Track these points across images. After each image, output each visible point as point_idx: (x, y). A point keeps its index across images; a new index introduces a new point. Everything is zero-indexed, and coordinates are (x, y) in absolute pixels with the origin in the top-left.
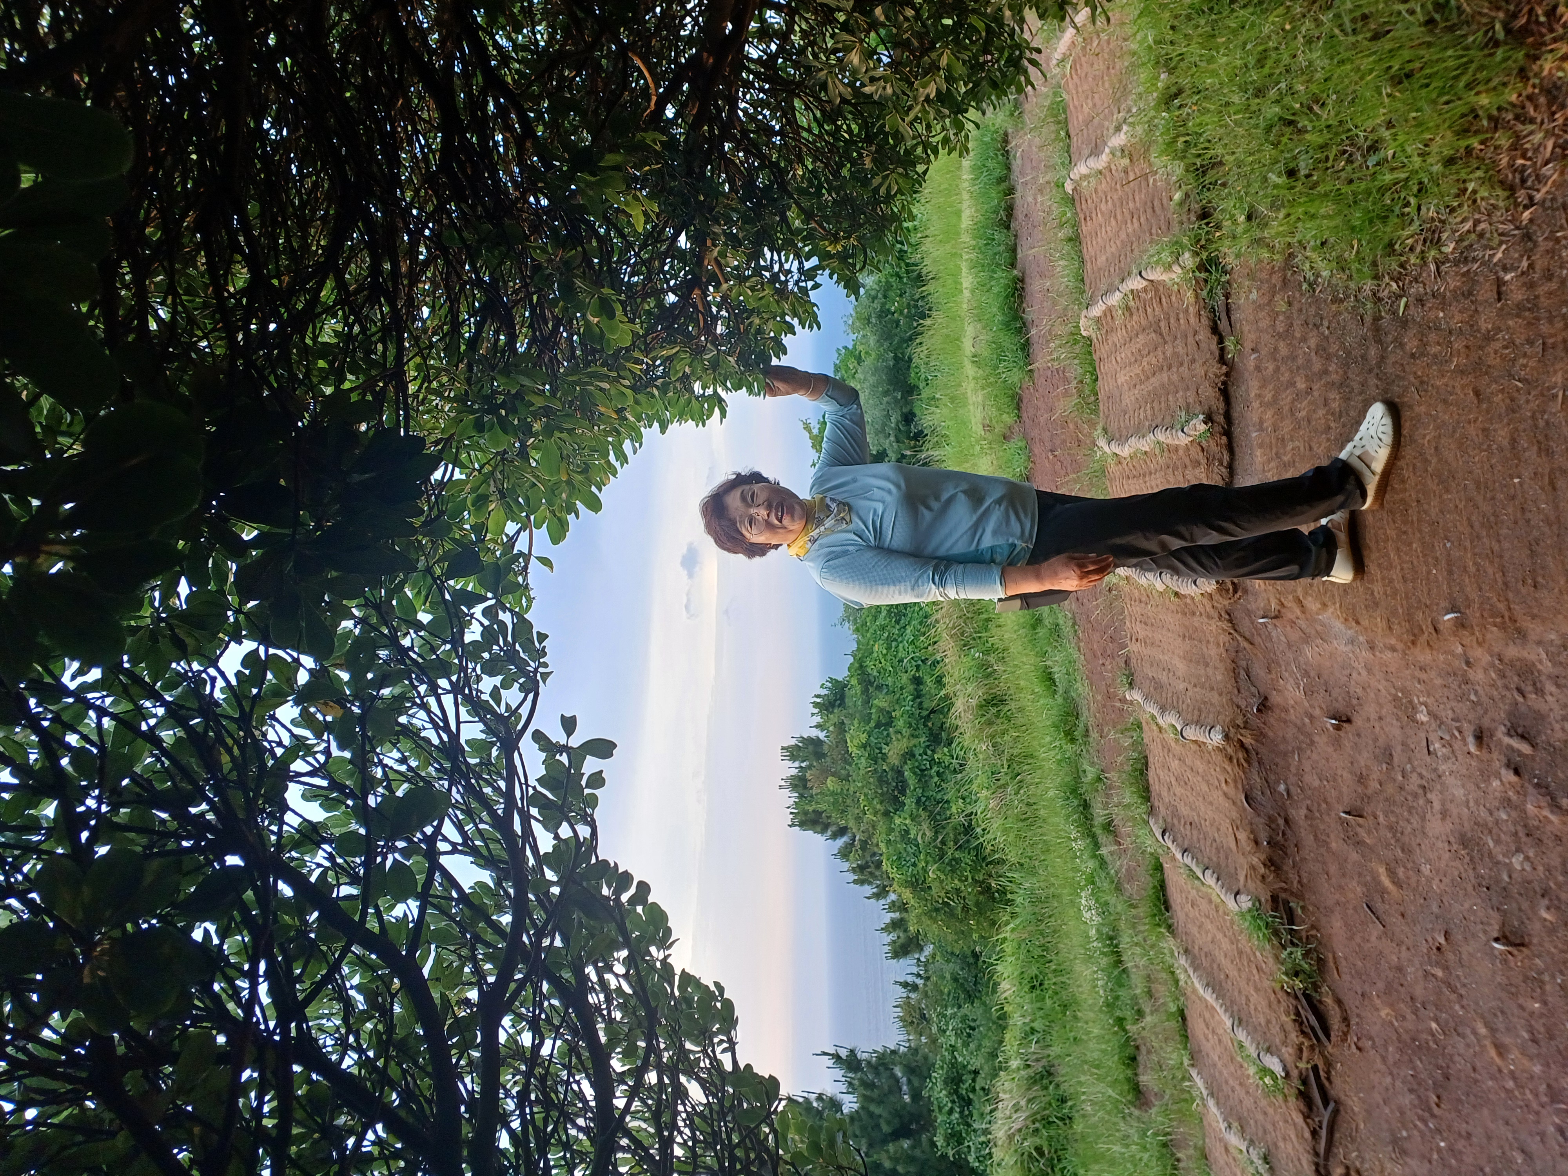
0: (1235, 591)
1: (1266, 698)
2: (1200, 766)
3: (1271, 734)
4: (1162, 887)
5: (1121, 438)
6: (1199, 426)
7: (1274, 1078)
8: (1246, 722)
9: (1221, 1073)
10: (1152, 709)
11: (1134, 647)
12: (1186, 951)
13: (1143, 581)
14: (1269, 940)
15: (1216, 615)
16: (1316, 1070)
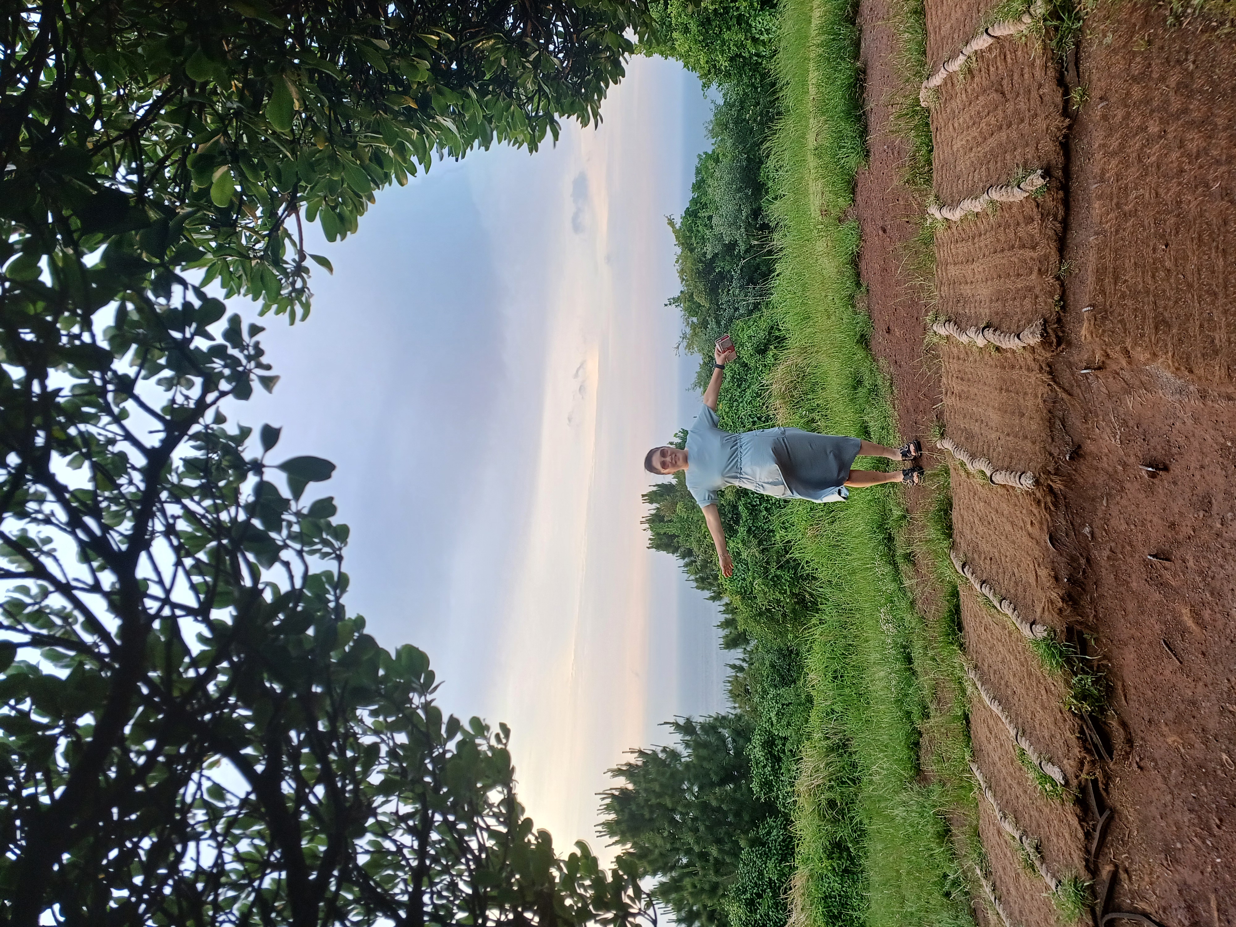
0: (1059, 344)
1: (1079, 447)
2: (1005, 507)
3: (1080, 480)
4: (956, 611)
5: (954, 204)
6: (1037, 181)
7: (1054, 784)
8: (1057, 469)
9: (999, 771)
10: (962, 456)
11: (948, 402)
12: (976, 667)
13: (964, 339)
14: (1062, 667)
15: (1037, 367)
16: (1095, 782)
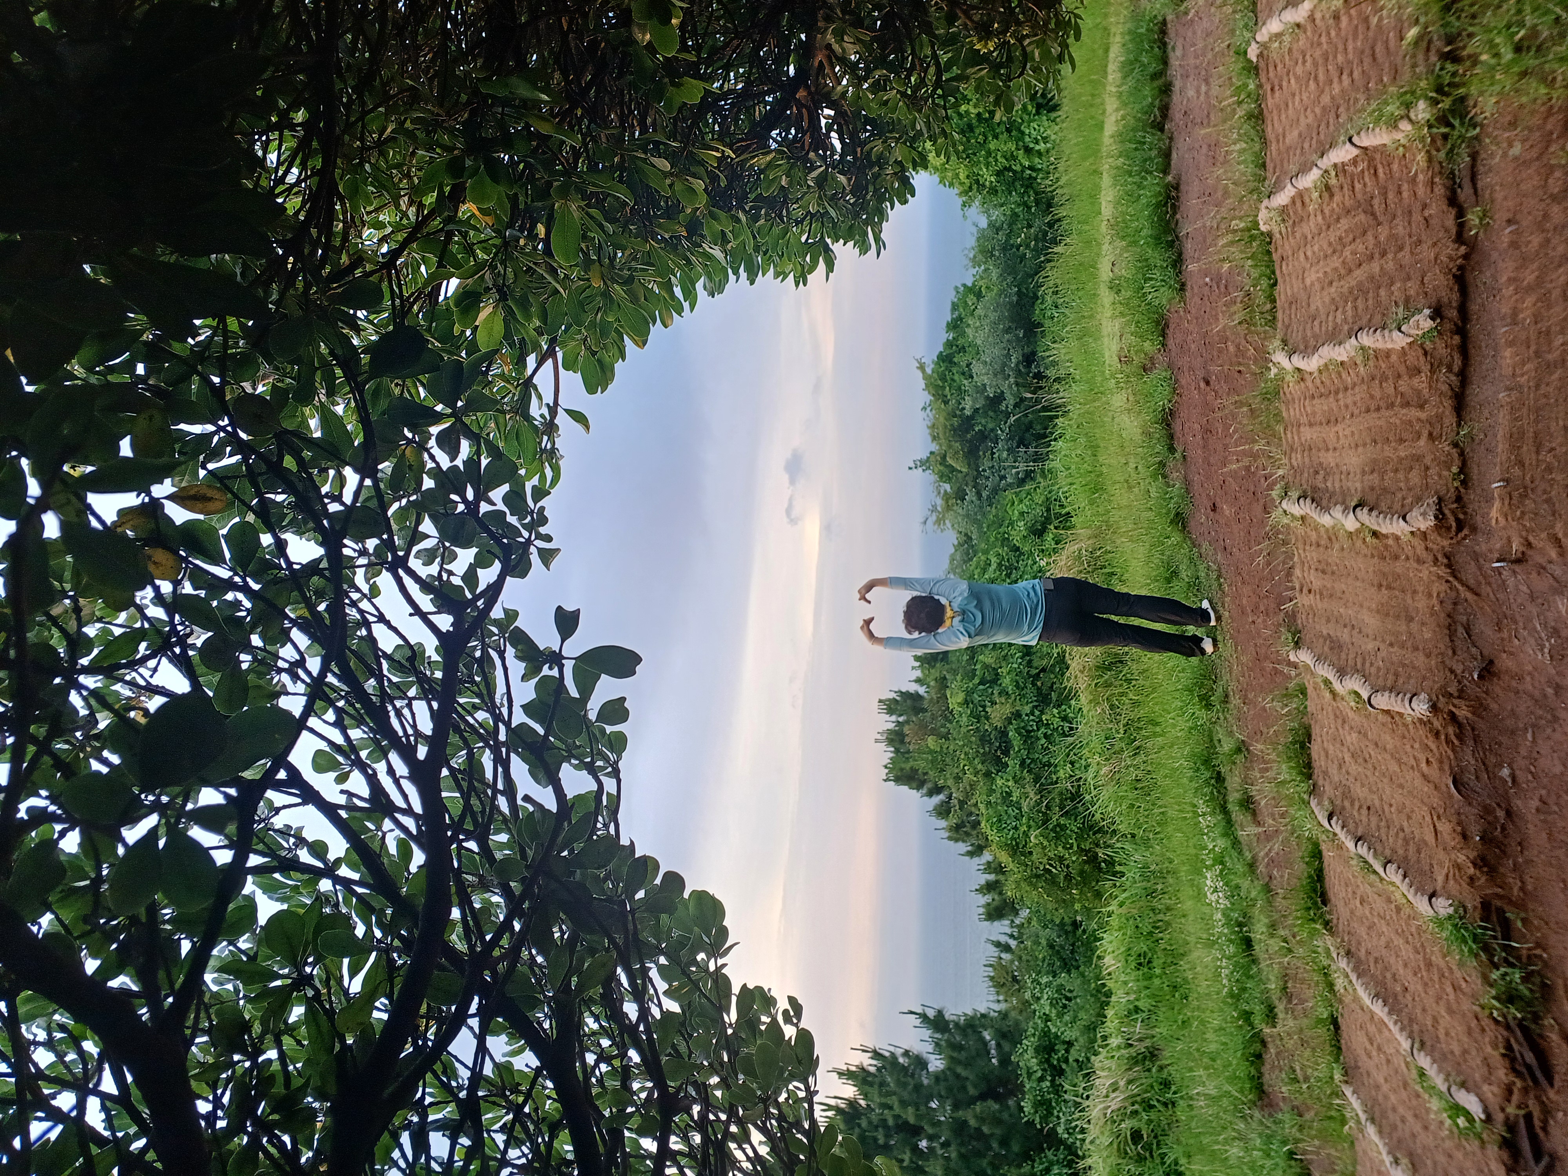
0: (1460, 529)
1: (1491, 662)
2: (1389, 741)
3: (1494, 706)
4: (1319, 876)
5: (1308, 350)
6: (1423, 322)
7: (1470, 1119)
8: (1461, 691)
9: (1386, 1097)
10: (1325, 672)
11: (1304, 600)
12: (1348, 953)
13: (1326, 520)
14: (1476, 956)
15: (1430, 558)
16: (1528, 1117)
